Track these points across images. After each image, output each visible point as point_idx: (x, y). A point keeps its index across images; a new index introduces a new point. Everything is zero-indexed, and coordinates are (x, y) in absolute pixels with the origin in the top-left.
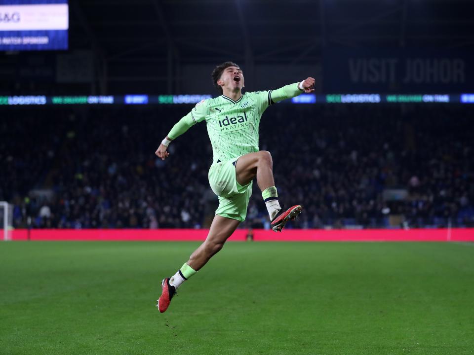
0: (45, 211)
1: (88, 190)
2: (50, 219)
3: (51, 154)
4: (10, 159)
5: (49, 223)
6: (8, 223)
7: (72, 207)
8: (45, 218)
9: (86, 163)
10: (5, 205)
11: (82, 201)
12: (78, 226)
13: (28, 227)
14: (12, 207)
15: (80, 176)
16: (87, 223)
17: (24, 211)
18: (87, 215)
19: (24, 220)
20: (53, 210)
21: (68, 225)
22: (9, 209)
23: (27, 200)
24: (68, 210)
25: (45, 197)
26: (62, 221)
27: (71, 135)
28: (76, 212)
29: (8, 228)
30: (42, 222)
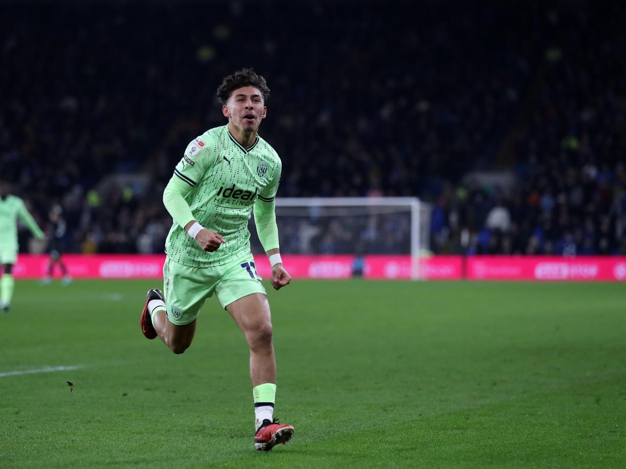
0: (498, 218)
1: (592, 172)
2: (509, 234)
3: (512, 94)
4: (423, 106)
5: (506, 244)
6: (421, 242)
7: (556, 210)
8: (498, 233)
9: (587, 115)
10: (414, 205)
11: (577, 196)
12: (570, 249)
13: (462, 252)
14: (428, 208)
15: (574, 143)
16: (588, 243)
17: (454, 218)
18: (590, 226)
19: (454, 236)
20: (515, 216)
21: (548, 247)
22: (422, 212)
23: (462, 194)
24: (547, 216)
25: (498, 188)
26: (534, 241)
27: (553, 55)
28: (564, 219)
29: (419, 253)
30: (493, 241)
